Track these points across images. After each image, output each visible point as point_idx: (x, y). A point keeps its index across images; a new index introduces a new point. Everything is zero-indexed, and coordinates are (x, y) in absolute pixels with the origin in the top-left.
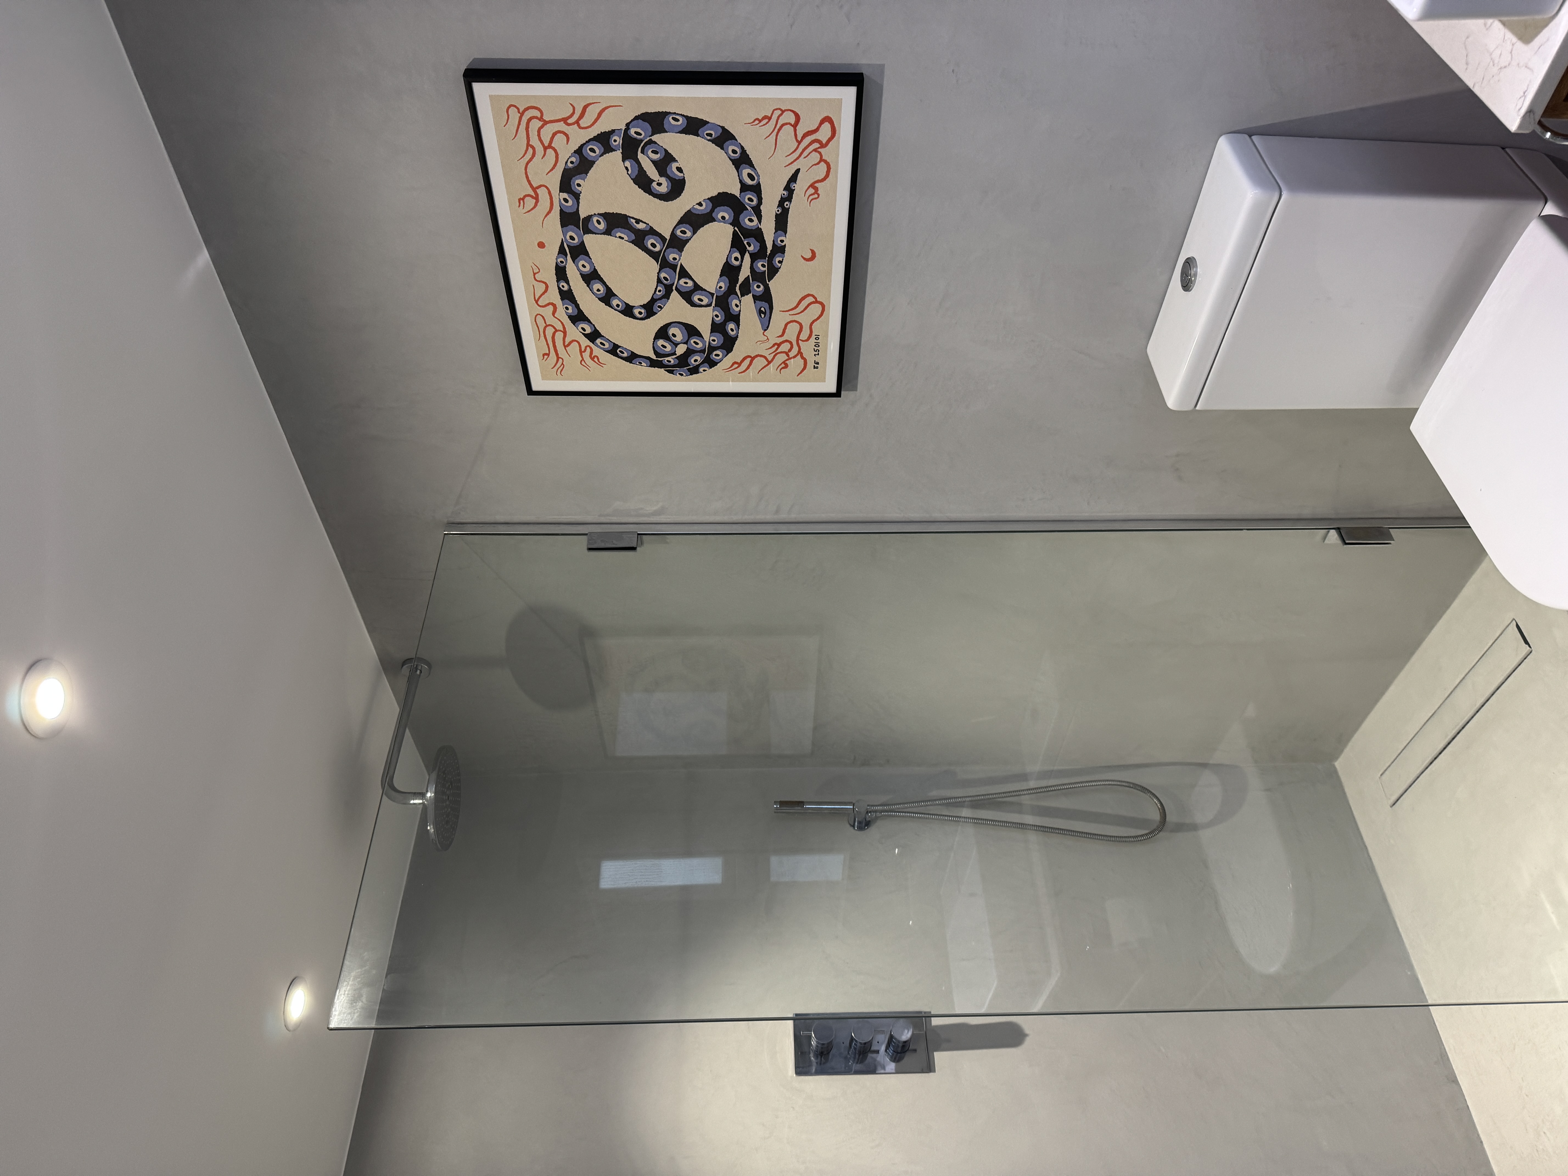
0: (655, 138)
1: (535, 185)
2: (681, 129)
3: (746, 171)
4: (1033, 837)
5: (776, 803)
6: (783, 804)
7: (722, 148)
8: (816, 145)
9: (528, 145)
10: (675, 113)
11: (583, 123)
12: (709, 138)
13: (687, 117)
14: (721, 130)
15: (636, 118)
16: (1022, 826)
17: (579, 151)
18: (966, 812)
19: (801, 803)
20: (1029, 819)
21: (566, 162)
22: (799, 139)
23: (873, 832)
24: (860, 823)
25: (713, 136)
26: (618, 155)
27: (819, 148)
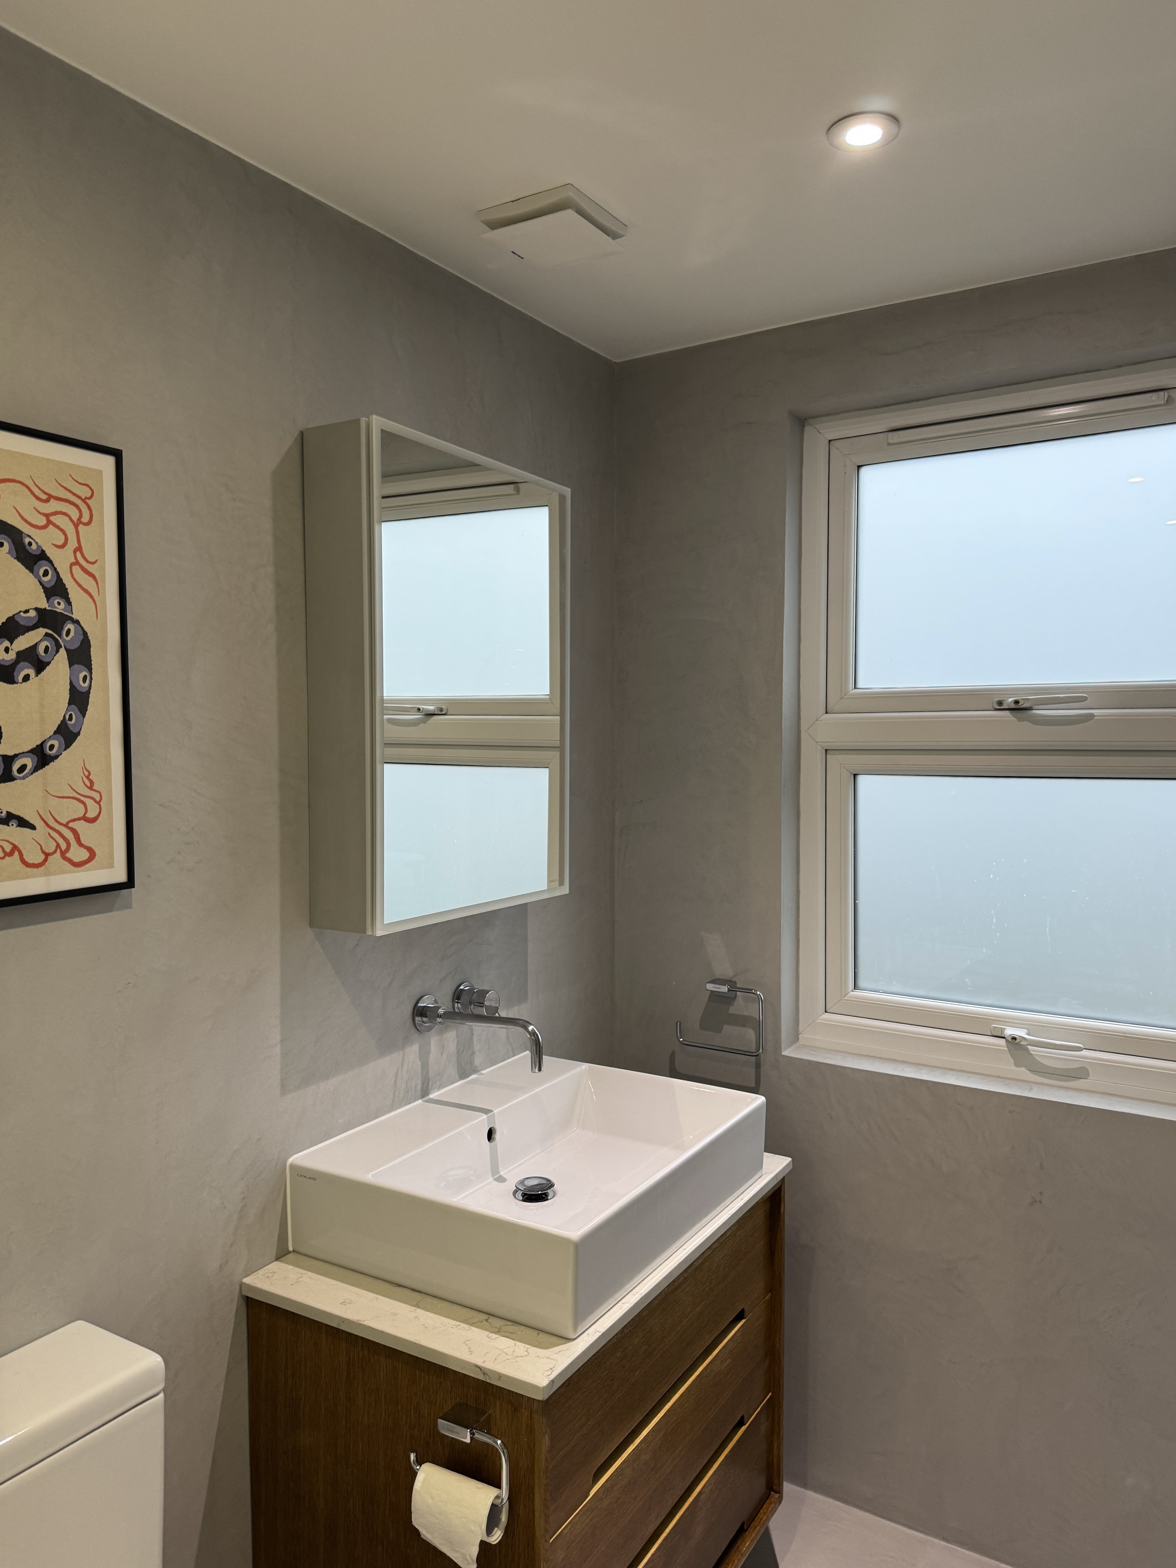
3: (29, 762)
8: (64, 846)
9: (50, 497)
10: (91, 679)
11: (76, 569)
13: (88, 692)
15: (85, 634)
17: (42, 556)
21: (30, 537)
22: (71, 825)
26: (43, 604)
27: (61, 850)
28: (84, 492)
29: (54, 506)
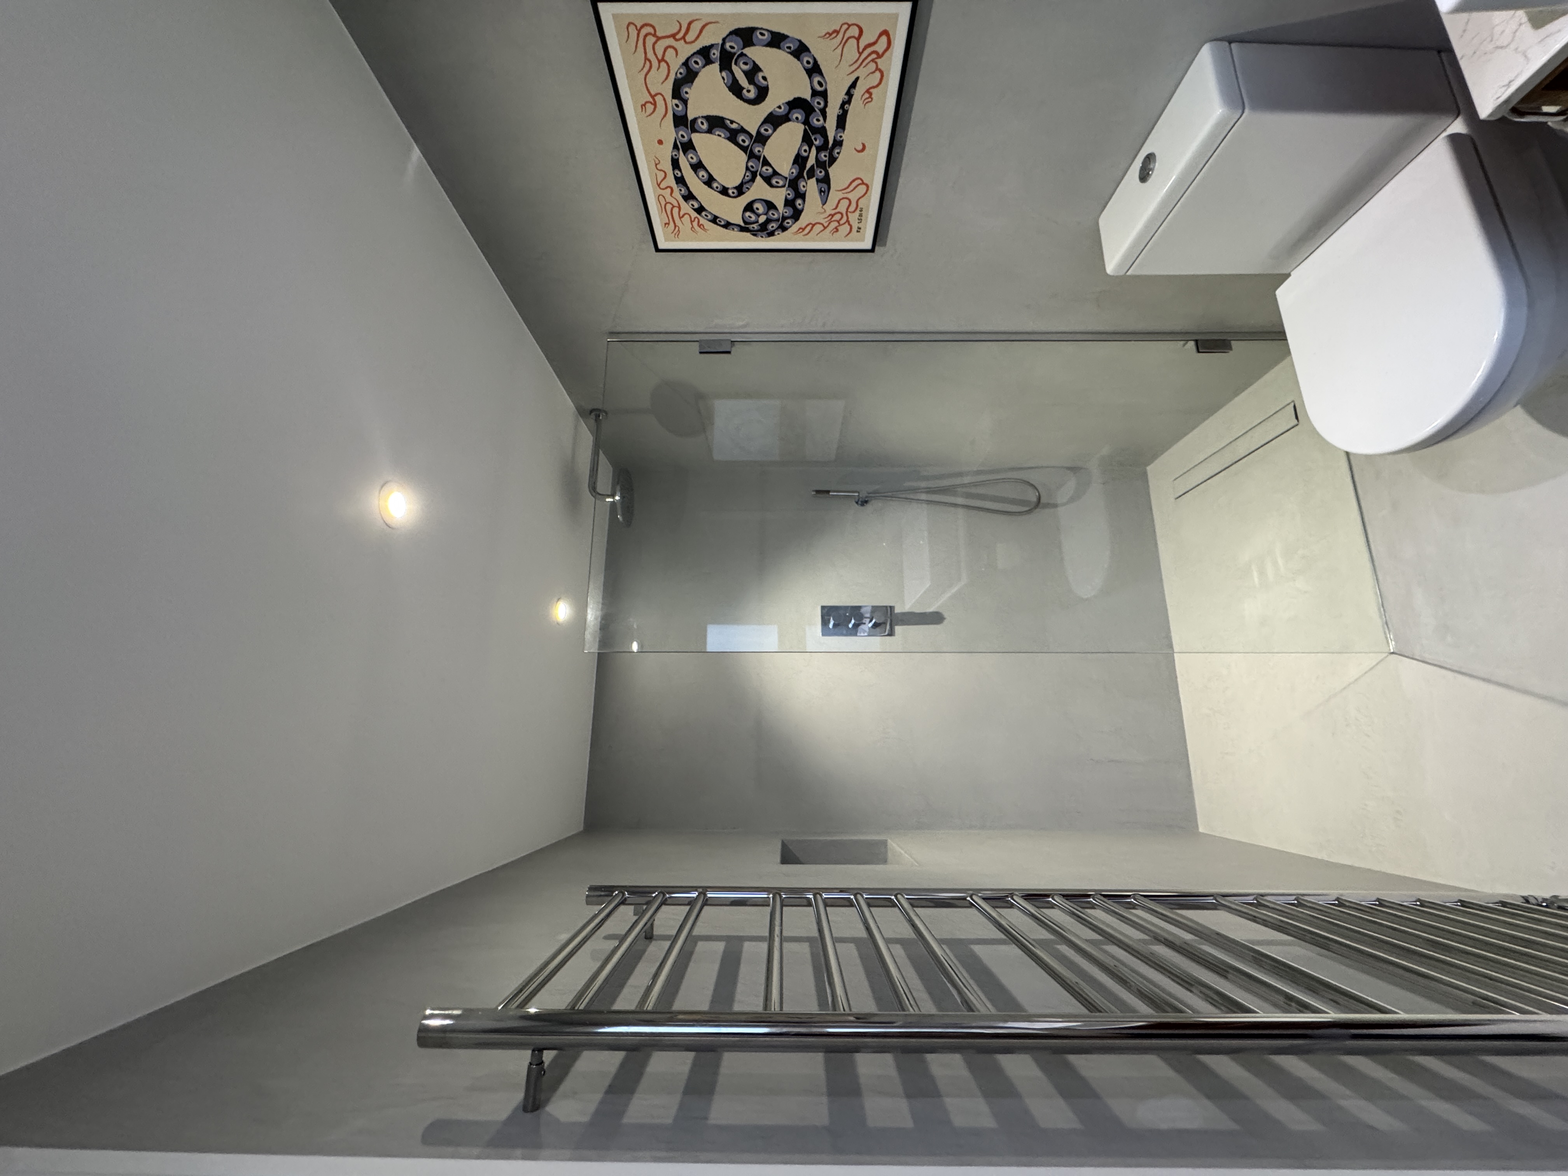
0: (746, 51)
1: (653, 93)
2: (766, 43)
3: (817, 79)
4: (961, 511)
5: (813, 491)
6: (818, 492)
7: (799, 59)
8: (874, 56)
9: (646, 59)
10: (762, 29)
11: (688, 38)
12: (788, 50)
13: (772, 33)
14: (797, 44)
15: (731, 33)
16: (955, 505)
17: (686, 64)
18: (924, 497)
19: (828, 492)
20: (960, 500)
21: (676, 74)
22: (861, 50)
23: (869, 507)
24: (862, 502)
25: (792, 49)
26: (716, 66)
27: (876, 58)
28: (633, 32)
29: (650, 55)
